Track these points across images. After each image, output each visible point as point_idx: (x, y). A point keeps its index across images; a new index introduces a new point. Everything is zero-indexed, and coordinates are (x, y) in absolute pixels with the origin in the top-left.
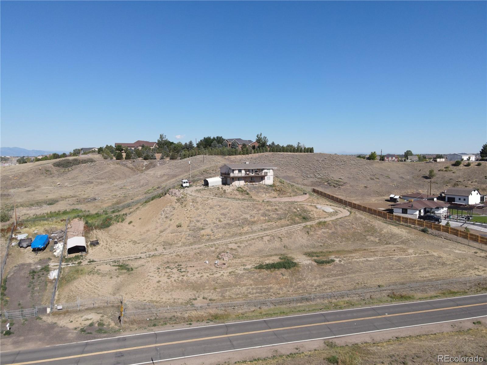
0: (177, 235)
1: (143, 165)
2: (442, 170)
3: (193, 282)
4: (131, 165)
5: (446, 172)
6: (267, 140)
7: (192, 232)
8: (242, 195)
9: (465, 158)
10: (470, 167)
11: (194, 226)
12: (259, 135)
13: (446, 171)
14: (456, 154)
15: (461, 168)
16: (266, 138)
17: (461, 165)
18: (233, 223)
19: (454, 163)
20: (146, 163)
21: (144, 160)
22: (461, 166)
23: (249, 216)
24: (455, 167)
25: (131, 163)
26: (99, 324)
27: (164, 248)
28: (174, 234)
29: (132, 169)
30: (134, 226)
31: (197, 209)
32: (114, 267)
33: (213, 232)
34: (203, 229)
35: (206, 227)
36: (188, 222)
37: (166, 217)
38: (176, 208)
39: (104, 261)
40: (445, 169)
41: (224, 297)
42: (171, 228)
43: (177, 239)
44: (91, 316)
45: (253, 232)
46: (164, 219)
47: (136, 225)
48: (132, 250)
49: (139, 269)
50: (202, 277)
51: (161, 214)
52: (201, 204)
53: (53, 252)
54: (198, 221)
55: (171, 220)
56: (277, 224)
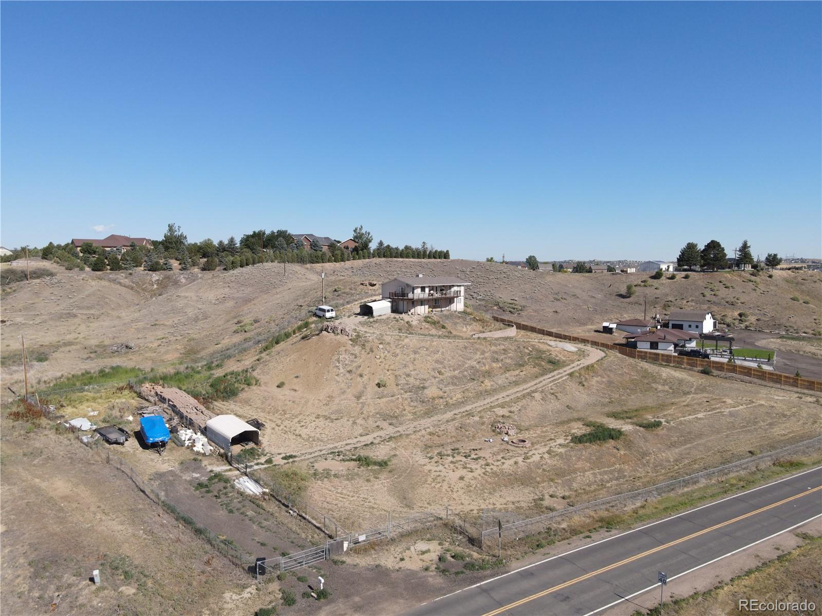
1: (151, 280)
2: (640, 285)
3: (511, 472)
4: (127, 282)
5: (645, 288)
6: (371, 237)
7: (411, 393)
8: (436, 329)
9: (664, 267)
10: (675, 280)
11: (407, 384)
12: (358, 229)
13: (645, 286)
14: (652, 262)
15: (664, 282)
16: (369, 234)
17: (663, 278)
18: (461, 375)
19: (654, 273)
20: (155, 276)
21: (151, 272)
22: (663, 280)
23: (475, 363)
24: (656, 281)
25: (126, 278)
26: (453, 557)
27: (390, 424)
28: (384, 400)
29: (132, 288)
30: (295, 390)
31: (396, 355)
32: (347, 463)
33: (445, 392)
34: (424, 388)
35: (426, 385)
36: (392, 378)
37: (350, 372)
38: (358, 355)
39: (311, 454)
40: (643, 284)
41: (576, 491)
42: (369, 389)
43: (398, 408)
44: (422, 546)
45: (503, 388)
46: (348, 375)
47: (297, 389)
48: (338, 431)
49: (394, 461)
50: (516, 463)
51: (337, 366)
52: (396, 346)
53: (188, 447)
54: (408, 375)
55: (361, 376)
56: (524, 373)
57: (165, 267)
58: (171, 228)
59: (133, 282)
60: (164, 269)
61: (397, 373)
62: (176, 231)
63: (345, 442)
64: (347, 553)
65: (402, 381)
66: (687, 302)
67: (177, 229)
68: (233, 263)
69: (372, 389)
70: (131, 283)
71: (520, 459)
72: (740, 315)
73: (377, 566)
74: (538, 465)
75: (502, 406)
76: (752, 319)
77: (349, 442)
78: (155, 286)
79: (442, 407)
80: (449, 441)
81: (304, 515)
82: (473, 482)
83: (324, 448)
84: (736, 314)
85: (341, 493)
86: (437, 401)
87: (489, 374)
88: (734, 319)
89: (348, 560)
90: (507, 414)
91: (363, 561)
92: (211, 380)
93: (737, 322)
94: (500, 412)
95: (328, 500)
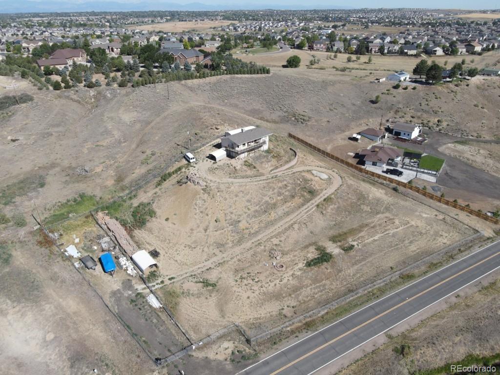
0: (222, 233)
1: (90, 96)
2: (385, 94)
4: (76, 97)
5: (388, 96)
7: (232, 226)
9: (403, 78)
10: (407, 90)
13: (388, 94)
15: (400, 91)
17: (400, 88)
18: (260, 209)
19: (396, 84)
20: (92, 92)
21: (88, 89)
22: (400, 90)
23: (268, 198)
24: (396, 90)
25: (75, 94)
26: (238, 351)
27: (220, 251)
28: (219, 232)
29: (79, 102)
30: (174, 224)
31: (226, 199)
32: (198, 284)
33: (250, 224)
34: (239, 221)
35: (241, 219)
36: (223, 215)
37: (202, 212)
38: (206, 200)
39: (182, 275)
40: (387, 92)
41: (300, 302)
42: (211, 224)
43: (225, 238)
44: (226, 344)
45: (281, 218)
46: (201, 214)
48: (195, 258)
49: (220, 283)
50: (275, 285)
51: (195, 208)
52: (227, 192)
53: (125, 270)
54: (232, 213)
55: (207, 215)
56: (293, 204)
57: (96, 84)
60: (97, 86)
61: (226, 212)
63: (197, 267)
64: (195, 350)
65: (228, 218)
66: (410, 110)
68: (137, 83)
69: (213, 224)
71: (278, 281)
72: (438, 121)
73: (207, 357)
74: (286, 285)
75: (276, 236)
76: (444, 124)
77: (200, 266)
78: (93, 100)
79: (247, 236)
80: (247, 265)
81: (177, 323)
82: (253, 300)
83: (188, 271)
84: (436, 120)
85: (194, 308)
86: (245, 231)
87: (274, 206)
88: (434, 124)
89: (194, 354)
90: (278, 243)
91: (200, 355)
92: (132, 210)
93: (435, 126)
94: (275, 241)
95: (188, 313)
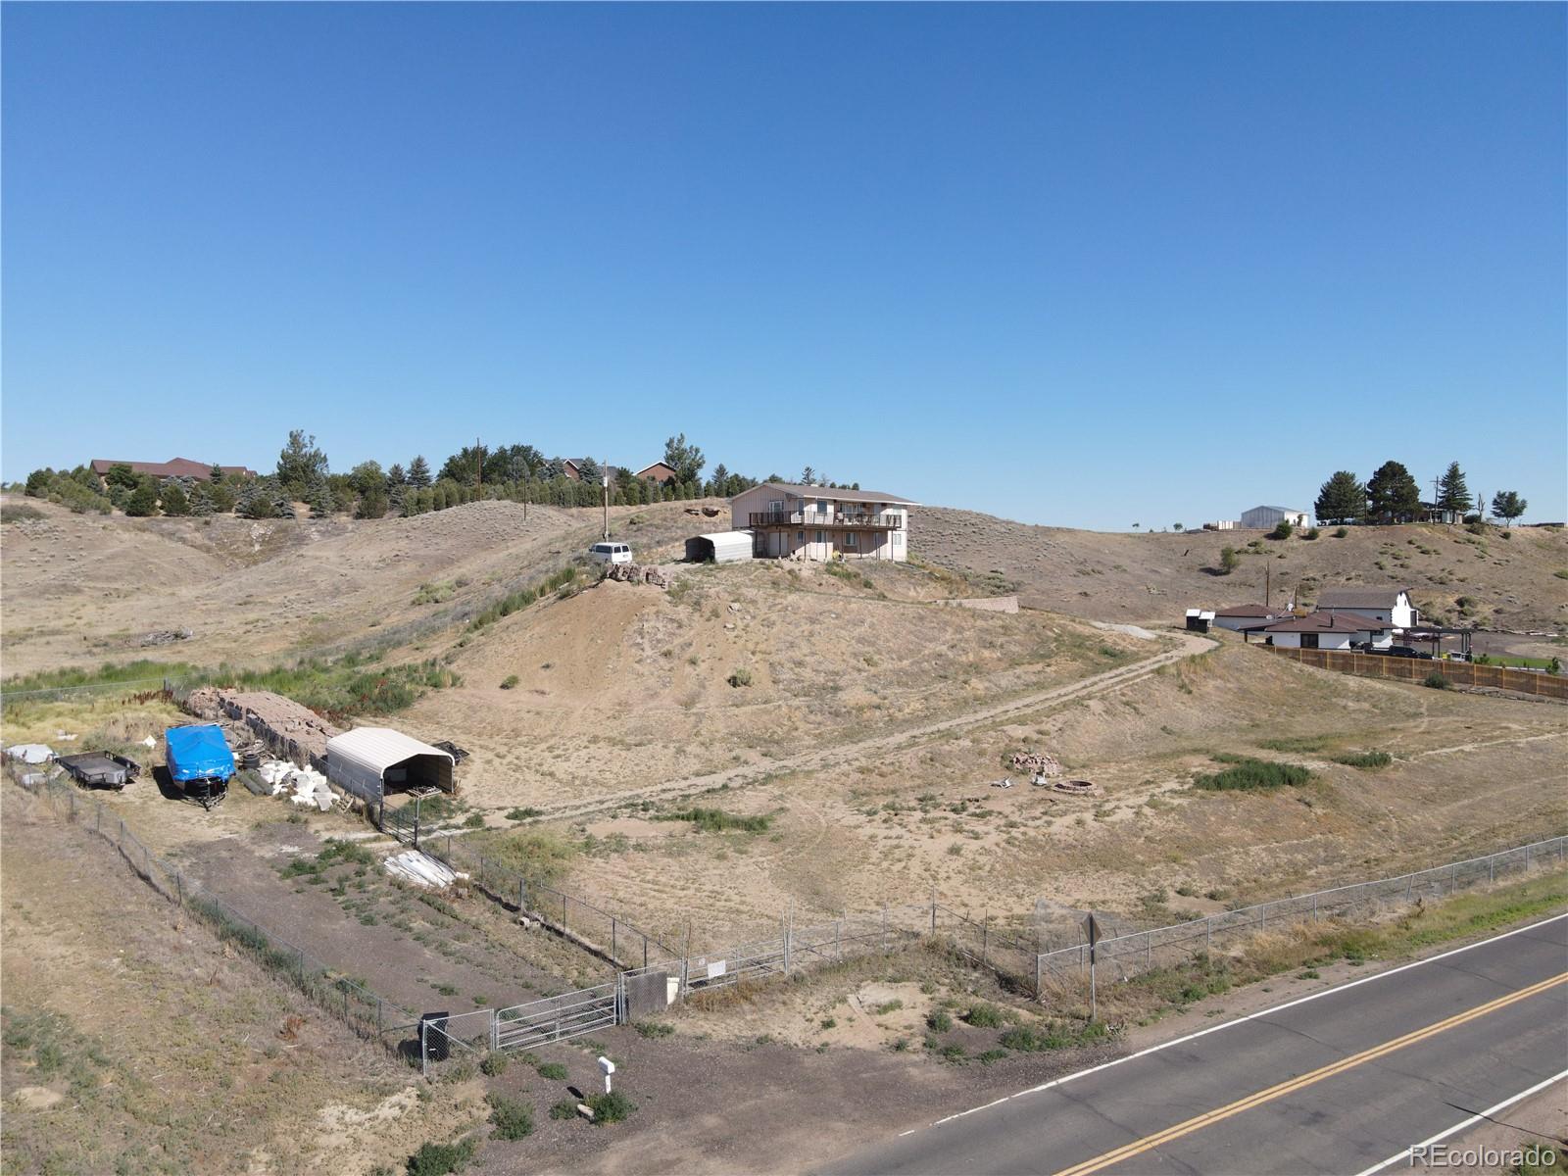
1: (249, 535)
2: (1246, 552)
4: (199, 537)
5: (1257, 556)
6: (702, 457)
9: (1292, 518)
10: (1317, 540)
11: (798, 681)
12: (676, 441)
13: (1257, 553)
14: (1267, 509)
15: (1295, 544)
16: (697, 451)
17: (1292, 537)
18: (916, 669)
19: (1273, 529)
21: (249, 521)
22: (1293, 540)
24: (1277, 543)
25: (197, 530)
26: (965, 1019)
27: (765, 755)
28: (748, 709)
29: (208, 550)
30: (543, 693)
31: (771, 625)
32: (666, 824)
33: (885, 698)
34: (836, 689)
35: (842, 683)
36: (763, 668)
37: (667, 654)
38: (686, 622)
39: (578, 808)
40: (1252, 549)
41: (1237, 883)
42: (711, 689)
43: (780, 725)
44: (876, 993)
45: (1014, 694)
46: (662, 661)
47: (547, 690)
48: (643, 767)
49: (782, 820)
50: (1079, 822)
51: (638, 644)
52: (770, 608)
53: (280, 797)
54: (800, 664)
55: (693, 662)
56: (1053, 668)
57: (278, 510)
58: (295, 439)
59: (210, 539)
60: (277, 516)
61: (774, 658)
62: (305, 446)
63: (659, 787)
64: (676, 1008)
65: (786, 675)
66: (1348, 579)
67: (307, 441)
68: (419, 502)
69: (718, 688)
70: (206, 542)
71: (1088, 817)
72: (1460, 603)
73: (760, 1041)
74: (1134, 830)
75: (1021, 721)
76: (1485, 610)
77: (667, 785)
78: (257, 547)
79: (881, 725)
80: (907, 784)
81: (558, 926)
82: (982, 860)
83: (609, 797)
84: (1451, 601)
85: (655, 883)
86: (867, 715)
87: (976, 669)
88: (1449, 611)
89: (681, 1026)
90: (1035, 737)
91: (724, 1029)
92: (351, 682)
93: (1454, 617)
94: (1019, 732)
95: (621, 894)
